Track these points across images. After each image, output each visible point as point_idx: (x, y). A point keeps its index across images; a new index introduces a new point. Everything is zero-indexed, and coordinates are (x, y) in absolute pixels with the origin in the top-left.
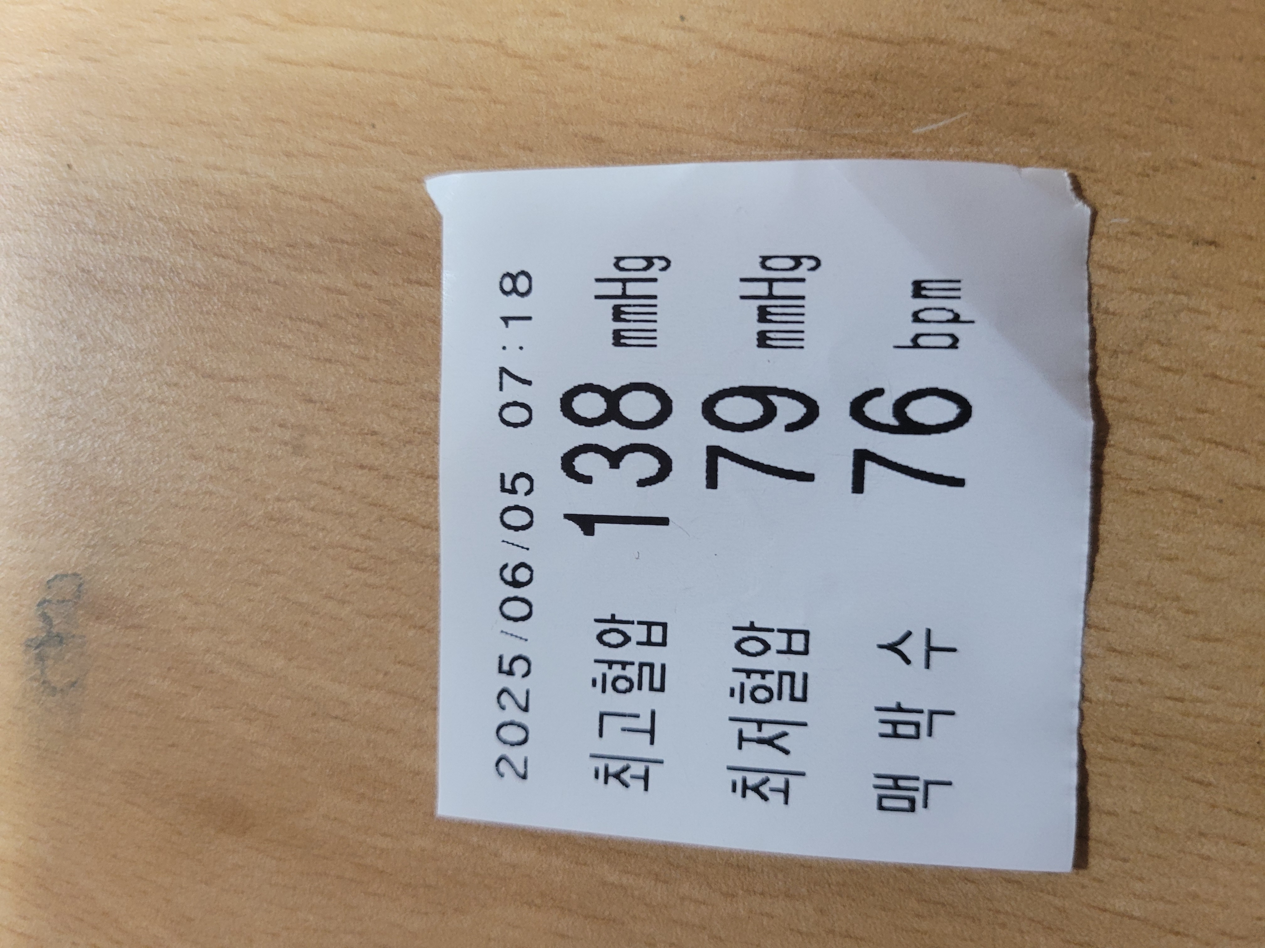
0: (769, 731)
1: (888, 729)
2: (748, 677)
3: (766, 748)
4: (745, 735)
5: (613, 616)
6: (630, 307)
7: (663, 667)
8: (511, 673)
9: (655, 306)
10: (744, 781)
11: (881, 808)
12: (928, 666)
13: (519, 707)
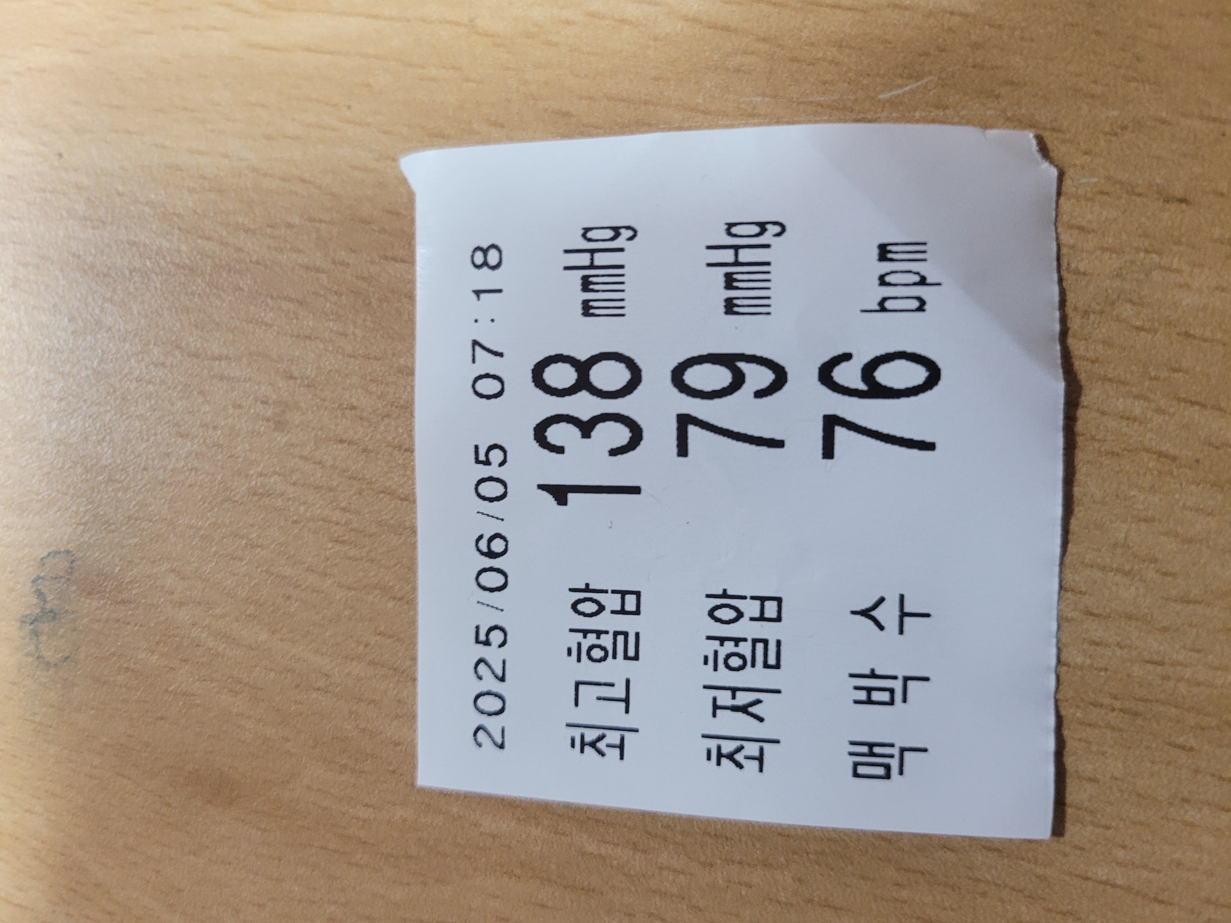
0: (743, 699)
1: (862, 695)
2: (722, 645)
3: (740, 715)
4: (719, 703)
5: (587, 585)
6: (598, 277)
7: (637, 635)
8: (487, 643)
9: (623, 275)
10: (719, 748)
11: (856, 775)
12: (901, 632)
13: (496, 677)
